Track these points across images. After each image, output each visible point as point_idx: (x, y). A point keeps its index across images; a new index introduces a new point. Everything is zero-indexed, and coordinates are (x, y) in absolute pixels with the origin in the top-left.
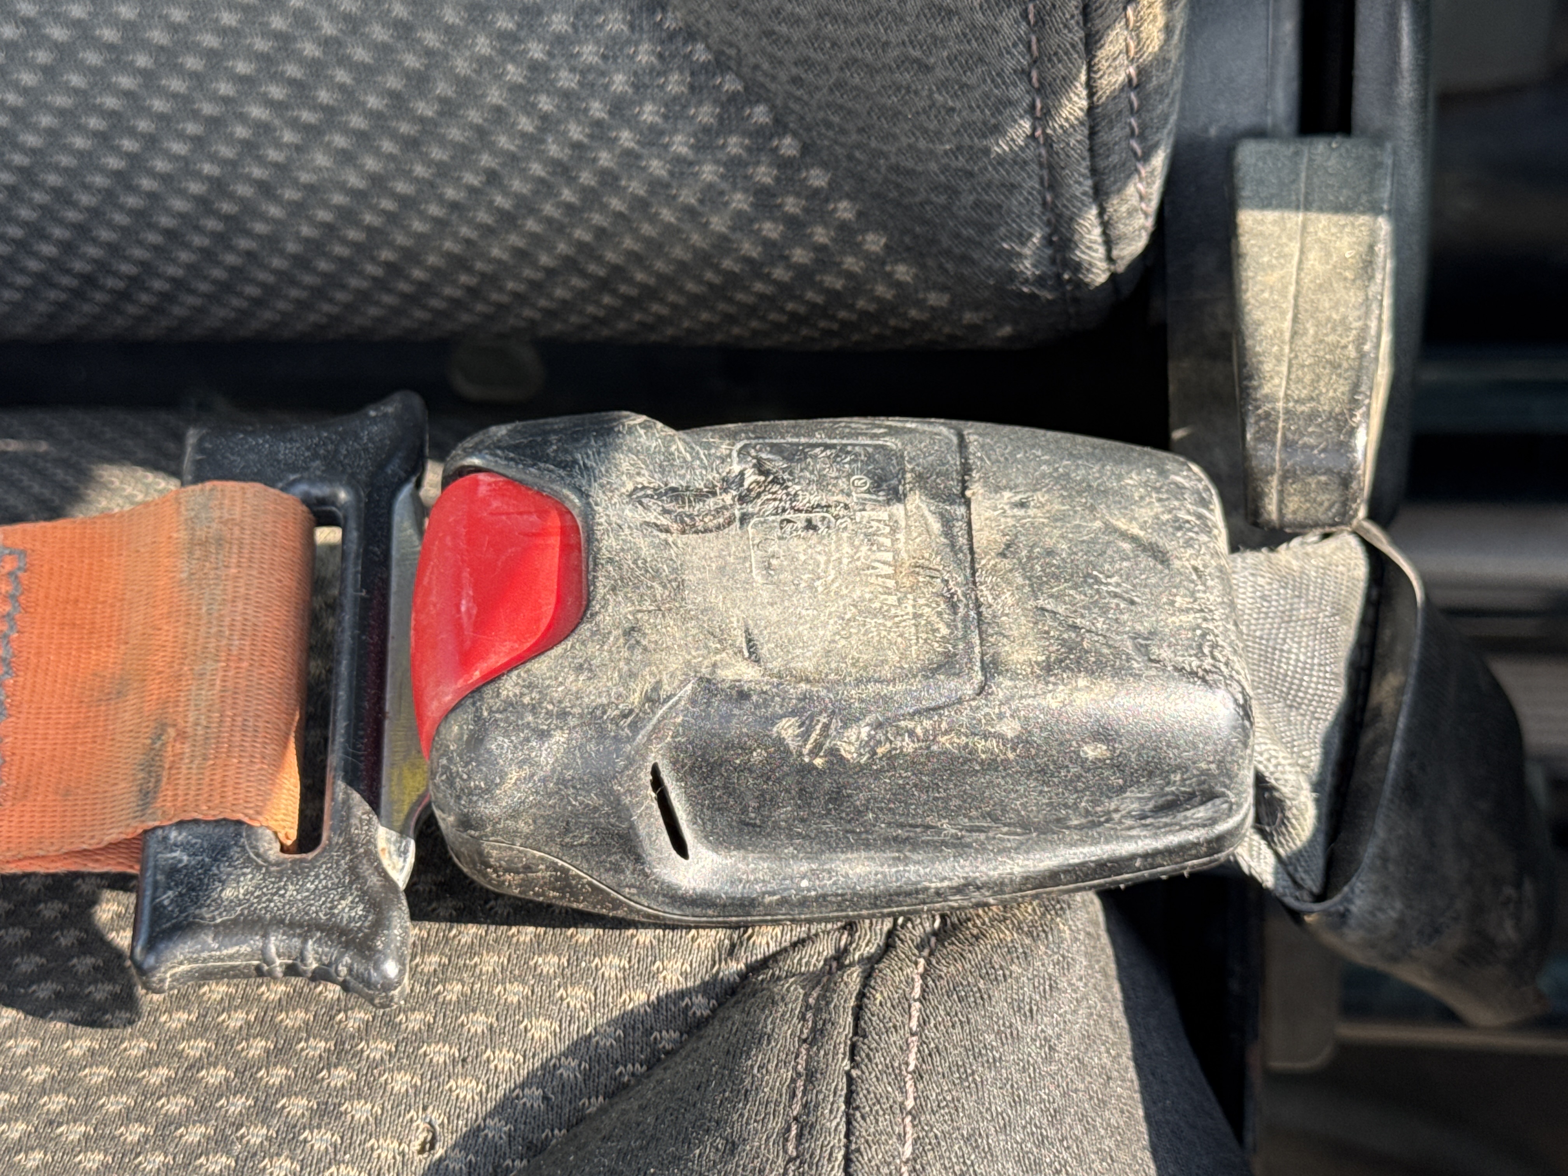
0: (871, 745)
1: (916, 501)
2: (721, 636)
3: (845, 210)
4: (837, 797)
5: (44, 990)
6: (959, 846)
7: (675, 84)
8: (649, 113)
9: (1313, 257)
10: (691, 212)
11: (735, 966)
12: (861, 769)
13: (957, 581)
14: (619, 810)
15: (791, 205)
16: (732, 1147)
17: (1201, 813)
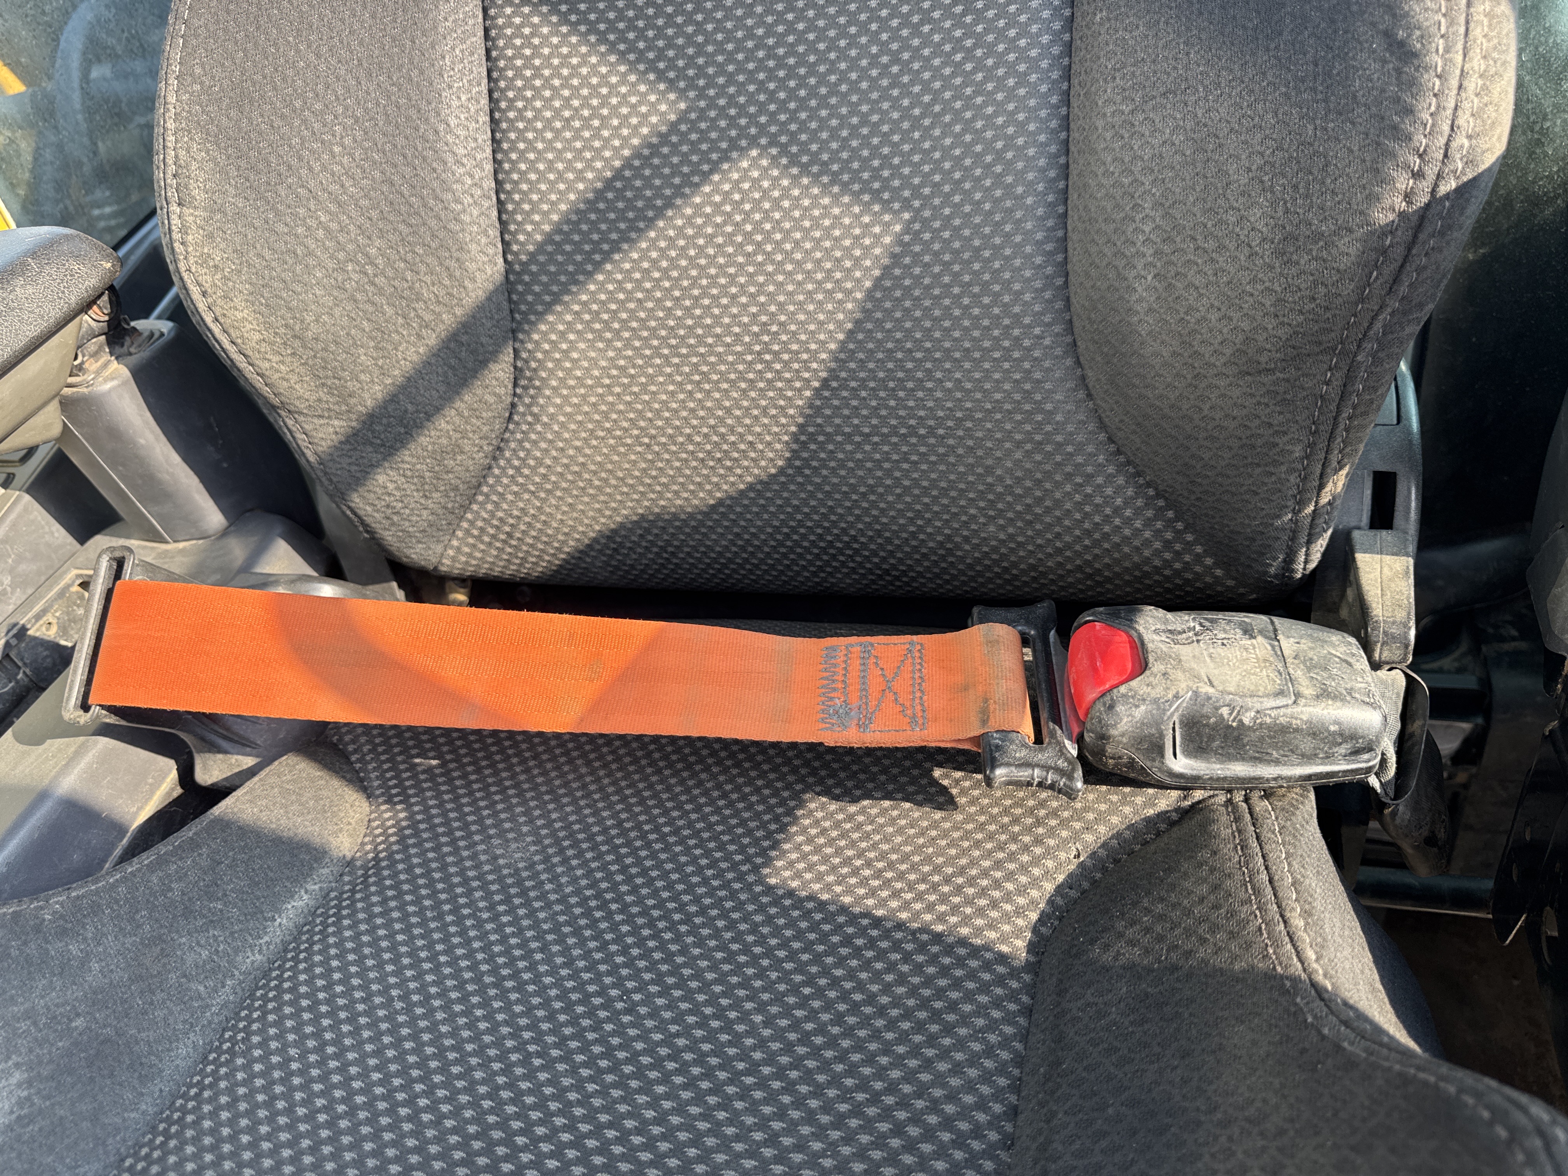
0: (1255, 719)
1: (1260, 639)
2: (1198, 677)
3: (1199, 549)
4: (1238, 739)
5: (920, 797)
6: (1277, 762)
7: (1140, 502)
8: (1128, 513)
9: (1386, 570)
10: (1137, 549)
11: (1188, 803)
12: (1249, 728)
13: (1280, 666)
14: (1162, 736)
15: (1178, 547)
16: (1215, 853)
17: (1366, 756)
